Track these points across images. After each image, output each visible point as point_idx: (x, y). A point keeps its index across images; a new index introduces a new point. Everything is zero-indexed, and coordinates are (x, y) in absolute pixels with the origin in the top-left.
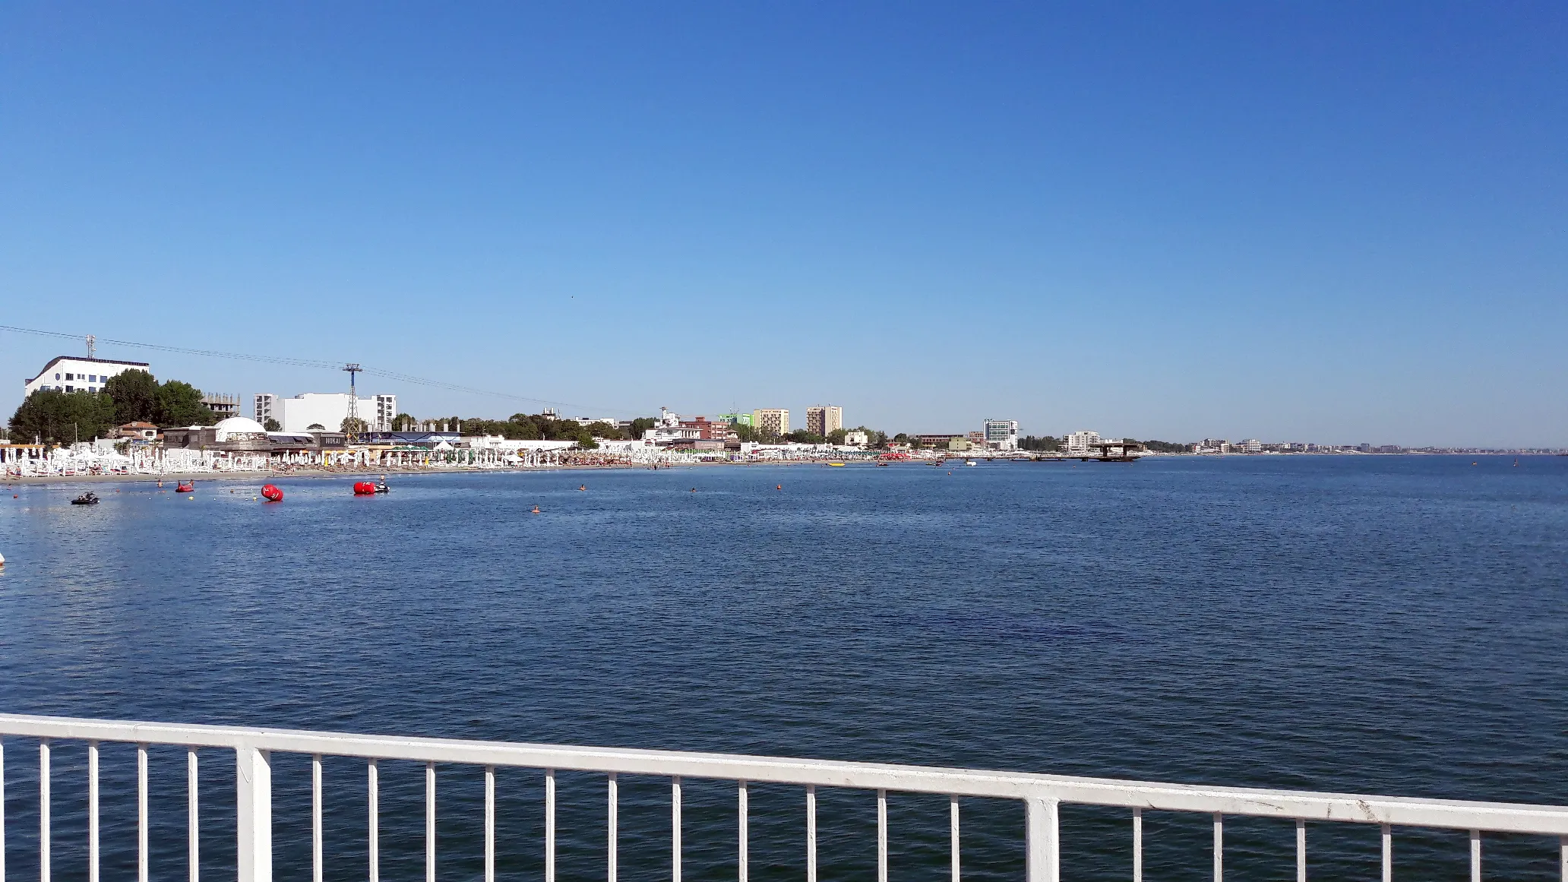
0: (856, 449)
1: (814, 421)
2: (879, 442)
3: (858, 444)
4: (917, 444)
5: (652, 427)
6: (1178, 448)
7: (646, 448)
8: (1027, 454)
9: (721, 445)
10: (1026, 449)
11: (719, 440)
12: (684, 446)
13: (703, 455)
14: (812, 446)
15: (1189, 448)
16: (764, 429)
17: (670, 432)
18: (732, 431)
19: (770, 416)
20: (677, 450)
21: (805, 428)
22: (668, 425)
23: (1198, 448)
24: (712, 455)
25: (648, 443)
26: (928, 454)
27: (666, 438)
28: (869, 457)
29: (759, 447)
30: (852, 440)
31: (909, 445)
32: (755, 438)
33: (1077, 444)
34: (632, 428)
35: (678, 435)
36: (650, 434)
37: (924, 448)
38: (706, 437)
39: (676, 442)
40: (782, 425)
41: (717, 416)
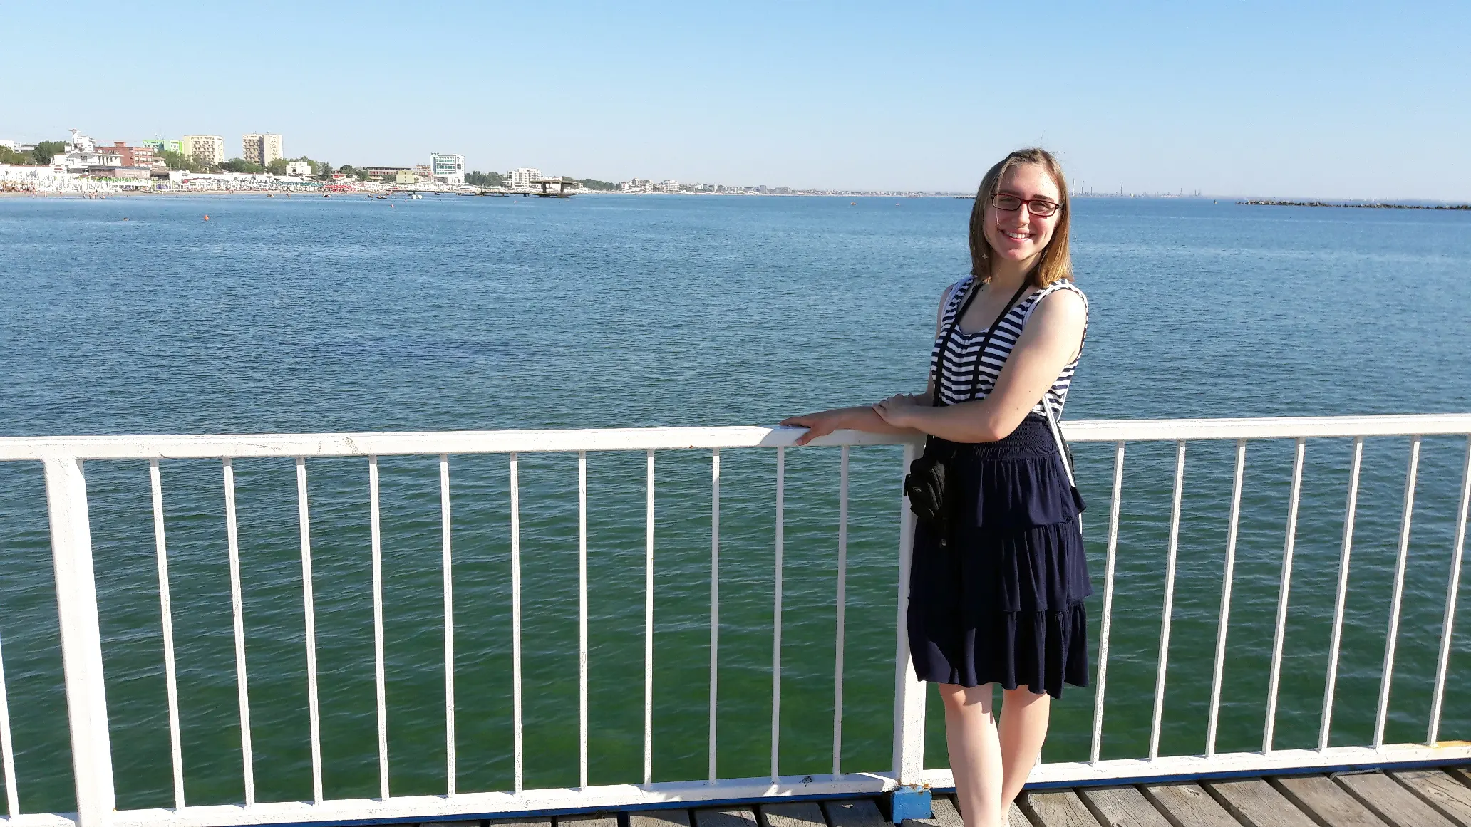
0: (297, 180)
1: (252, 150)
2: (323, 174)
3: (301, 174)
4: (363, 176)
5: (62, 151)
6: (610, 186)
7: (55, 174)
8: (474, 189)
9: (148, 173)
10: (472, 183)
11: (143, 168)
12: (102, 174)
13: (125, 184)
14: (251, 176)
15: (618, 187)
16: (196, 158)
17: (84, 157)
18: (158, 158)
19: (202, 143)
20: (92, 178)
21: (242, 157)
22: (81, 150)
23: (627, 186)
24: (135, 183)
25: (58, 170)
26: (374, 187)
27: (78, 163)
28: (312, 189)
29: (191, 175)
30: (295, 170)
31: (355, 177)
32: (186, 166)
33: (521, 181)
34: (37, 152)
35: (95, 161)
36: (59, 159)
37: (370, 180)
38: (128, 164)
39: (92, 169)
40: (216, 153)
41: (142, 141)
